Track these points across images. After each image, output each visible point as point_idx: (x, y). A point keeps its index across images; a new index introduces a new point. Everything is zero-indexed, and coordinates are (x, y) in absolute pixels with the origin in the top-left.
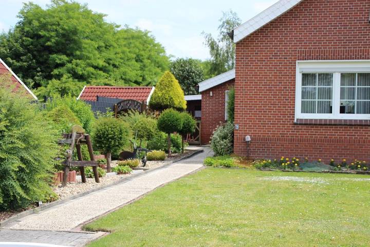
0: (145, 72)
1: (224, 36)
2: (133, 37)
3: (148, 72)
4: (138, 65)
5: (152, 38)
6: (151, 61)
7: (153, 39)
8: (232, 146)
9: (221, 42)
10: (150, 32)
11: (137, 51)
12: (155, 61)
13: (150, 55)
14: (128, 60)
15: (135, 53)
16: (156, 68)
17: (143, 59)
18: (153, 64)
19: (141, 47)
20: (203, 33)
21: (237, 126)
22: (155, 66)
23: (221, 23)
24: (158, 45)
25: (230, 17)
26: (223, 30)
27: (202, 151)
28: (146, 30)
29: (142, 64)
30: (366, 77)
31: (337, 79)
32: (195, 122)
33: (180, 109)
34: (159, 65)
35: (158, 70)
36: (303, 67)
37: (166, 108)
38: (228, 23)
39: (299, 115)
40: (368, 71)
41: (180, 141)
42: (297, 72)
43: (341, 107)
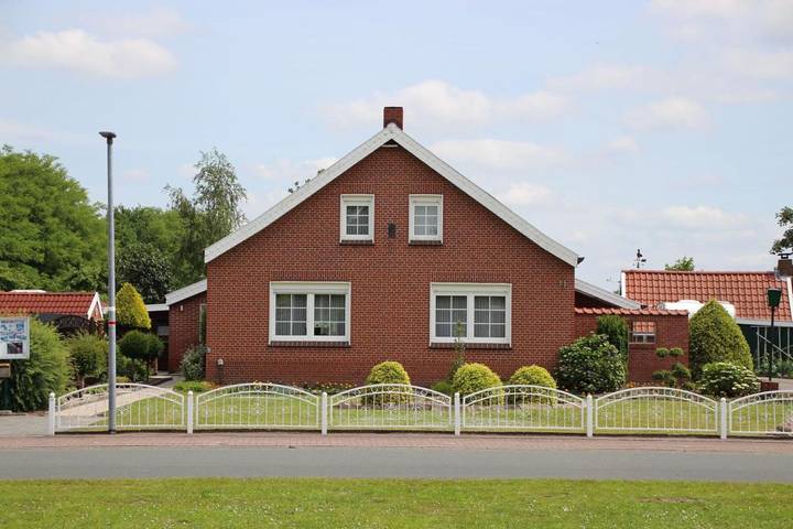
0: (49, 243)
1: (205, 193)
2: (21, 173)
3: (55, 243)
4: (36, 229)
5: (58, 169)
6: (61, 219)
7: (62, 173)
8: (204, 370)
9: (199, 204)
10: (56, 158)
11: (32, 201)
12: (68, 220)
13: (57, 208)
14: (14, 219)
15: (29, 206)
16: (69, 232)
17: (45, 217)
18: (63, 226)
19: (39, 192)
20: (167, 187)
21: (209, 350)
22: (67, 228)
23: (199, 171)
24: (72, 184)
25: (214, 161)
26: (202, 183)
27: (171, 379)
28: (47, 156)
29: (42, 227)
30: (339, 299)
31: (311, 300)
32: (161, 344)
33: (144, 330)
34: (74, 225)
35: (75, 237)
36: (276, 288)
37: (130, 329)
38: (210, 171)
39: (273, 337)
40: (341, 293)
41: (144, 367)
42: (271, 291)
43: (316, 329)
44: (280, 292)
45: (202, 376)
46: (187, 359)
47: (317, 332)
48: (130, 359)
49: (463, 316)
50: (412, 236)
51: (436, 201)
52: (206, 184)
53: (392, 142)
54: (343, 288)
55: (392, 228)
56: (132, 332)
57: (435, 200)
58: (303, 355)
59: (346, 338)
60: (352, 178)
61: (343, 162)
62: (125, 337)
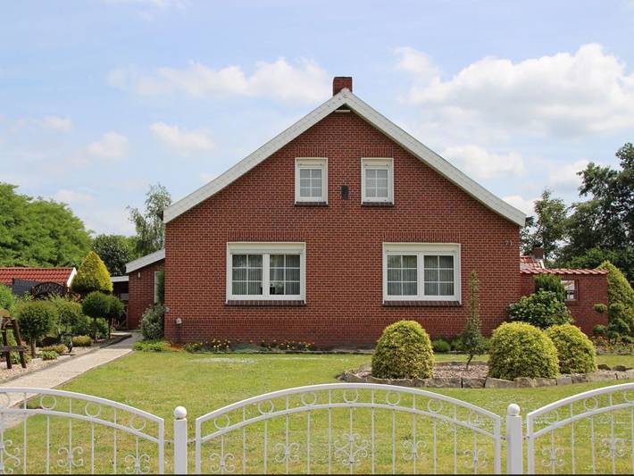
0: (61, 249)
1: (152, 211)
2: (47, 211)
3: (64, 250)
4: (53, 242)
5: (69, 211)
6: (68, 237)
7: (70, 213)
8: (163, 329)
9: (148, 218)
10: (67, 205)
11: (52, 226)
12: (73, 237)
13: (67, 231)
14: (41, 236)
15: (50, 229)
16: (74, 245)
17: (59, 235)
18: (70, 241)
19: (56, 222)
20: (128, 207)
21: (168, 309)
22: (72, 243)
23: (149, 198)
24: (76, 219)
25: (157, 191)
26: (150, 205)
27: (130, 336)
28: (63, 203)
29: (57, 241)
30: (295, 259)
31: (266, 261)
32: (122, 306)
33: (107, 292)
34: (76, 242)
35: (77, 248)
36: (233, 248)
37: (92, 291)
38: (156, 198)
39: (230, 297)
40: (296, 253)
41: (106, 326)
42: (228, 253)
43: (271, 288)
44: (236, 253)
45: (160, 335)
46: (145, 318)
47: (272, 291)
48: (93, 319)
49: (414, 275)
50: (364, 199)
51: (387, 164)
52: (153, 206)
53: (344, 107)
54: (298, 248)
55: (345, 190)
56: (93, 294)
57: (385, 163)
58: (258, 314)
59: (302, 297)
60: (306, 142)
61: (299, 124)
62: (87, 298)
